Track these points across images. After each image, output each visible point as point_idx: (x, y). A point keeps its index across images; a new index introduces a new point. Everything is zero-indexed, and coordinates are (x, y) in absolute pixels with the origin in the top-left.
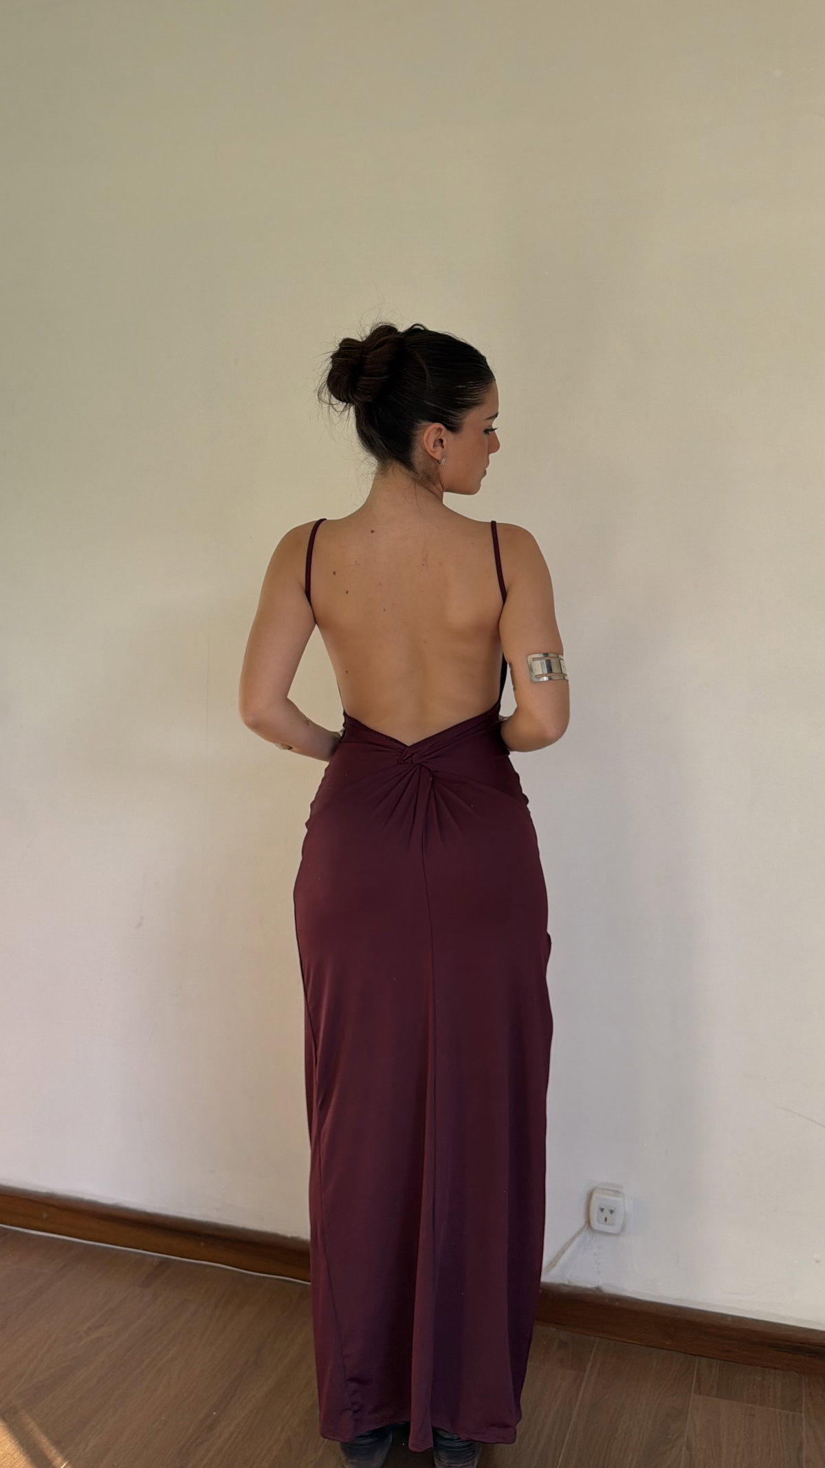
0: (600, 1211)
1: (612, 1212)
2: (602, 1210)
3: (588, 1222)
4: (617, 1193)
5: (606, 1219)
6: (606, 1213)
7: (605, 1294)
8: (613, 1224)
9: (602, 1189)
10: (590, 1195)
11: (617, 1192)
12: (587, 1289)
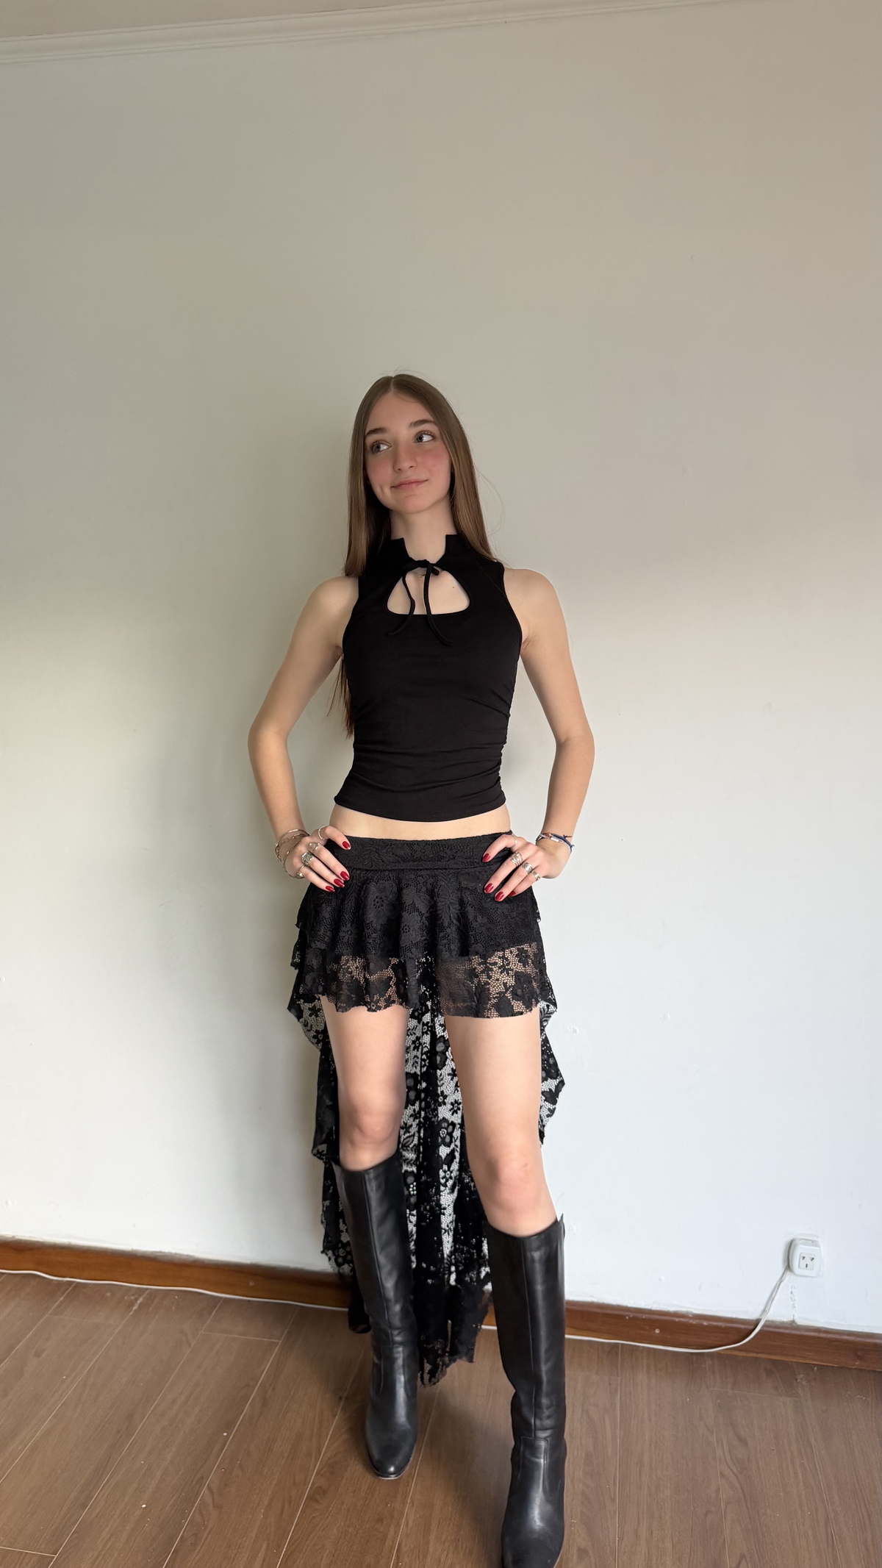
0: (801, 1258)
1: (813, 1259)
2: (804, 1258)
3: (788, 1267)
4: (814, 1243)
5: (807, 1265)
6: (807, 1261)
7: (799, 1326)
8: (812, 1269)
9: (801, 1239)
10: (790, 1247)
11: (813, 1241)
12: (783, 1323)
